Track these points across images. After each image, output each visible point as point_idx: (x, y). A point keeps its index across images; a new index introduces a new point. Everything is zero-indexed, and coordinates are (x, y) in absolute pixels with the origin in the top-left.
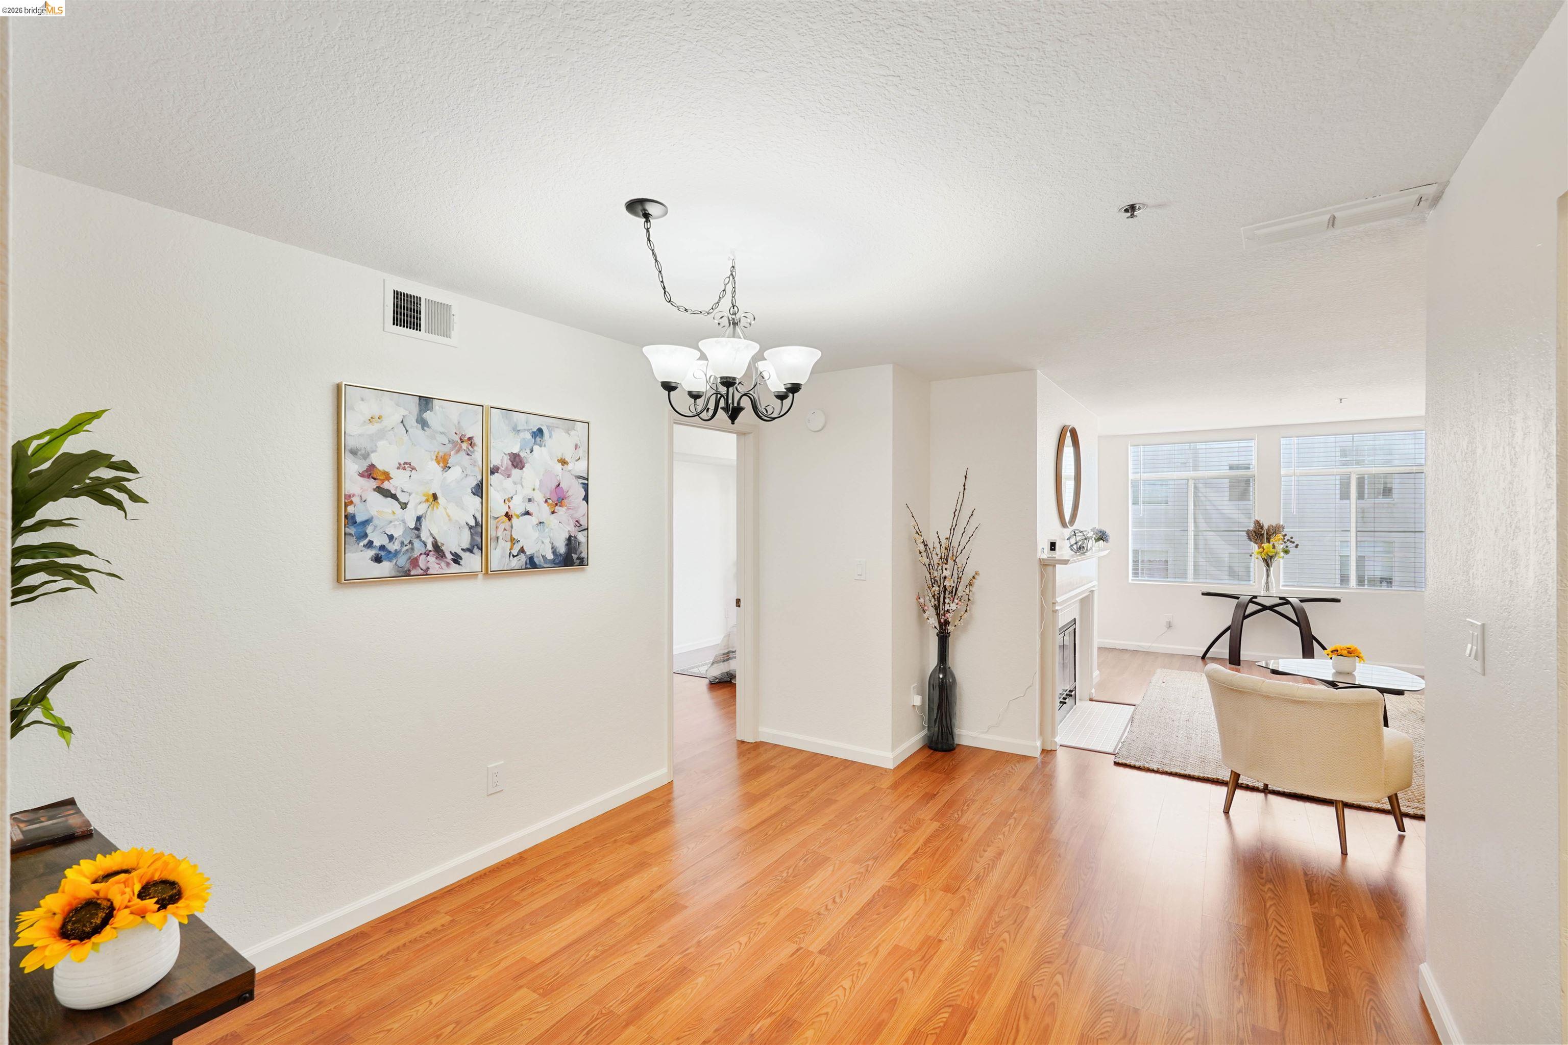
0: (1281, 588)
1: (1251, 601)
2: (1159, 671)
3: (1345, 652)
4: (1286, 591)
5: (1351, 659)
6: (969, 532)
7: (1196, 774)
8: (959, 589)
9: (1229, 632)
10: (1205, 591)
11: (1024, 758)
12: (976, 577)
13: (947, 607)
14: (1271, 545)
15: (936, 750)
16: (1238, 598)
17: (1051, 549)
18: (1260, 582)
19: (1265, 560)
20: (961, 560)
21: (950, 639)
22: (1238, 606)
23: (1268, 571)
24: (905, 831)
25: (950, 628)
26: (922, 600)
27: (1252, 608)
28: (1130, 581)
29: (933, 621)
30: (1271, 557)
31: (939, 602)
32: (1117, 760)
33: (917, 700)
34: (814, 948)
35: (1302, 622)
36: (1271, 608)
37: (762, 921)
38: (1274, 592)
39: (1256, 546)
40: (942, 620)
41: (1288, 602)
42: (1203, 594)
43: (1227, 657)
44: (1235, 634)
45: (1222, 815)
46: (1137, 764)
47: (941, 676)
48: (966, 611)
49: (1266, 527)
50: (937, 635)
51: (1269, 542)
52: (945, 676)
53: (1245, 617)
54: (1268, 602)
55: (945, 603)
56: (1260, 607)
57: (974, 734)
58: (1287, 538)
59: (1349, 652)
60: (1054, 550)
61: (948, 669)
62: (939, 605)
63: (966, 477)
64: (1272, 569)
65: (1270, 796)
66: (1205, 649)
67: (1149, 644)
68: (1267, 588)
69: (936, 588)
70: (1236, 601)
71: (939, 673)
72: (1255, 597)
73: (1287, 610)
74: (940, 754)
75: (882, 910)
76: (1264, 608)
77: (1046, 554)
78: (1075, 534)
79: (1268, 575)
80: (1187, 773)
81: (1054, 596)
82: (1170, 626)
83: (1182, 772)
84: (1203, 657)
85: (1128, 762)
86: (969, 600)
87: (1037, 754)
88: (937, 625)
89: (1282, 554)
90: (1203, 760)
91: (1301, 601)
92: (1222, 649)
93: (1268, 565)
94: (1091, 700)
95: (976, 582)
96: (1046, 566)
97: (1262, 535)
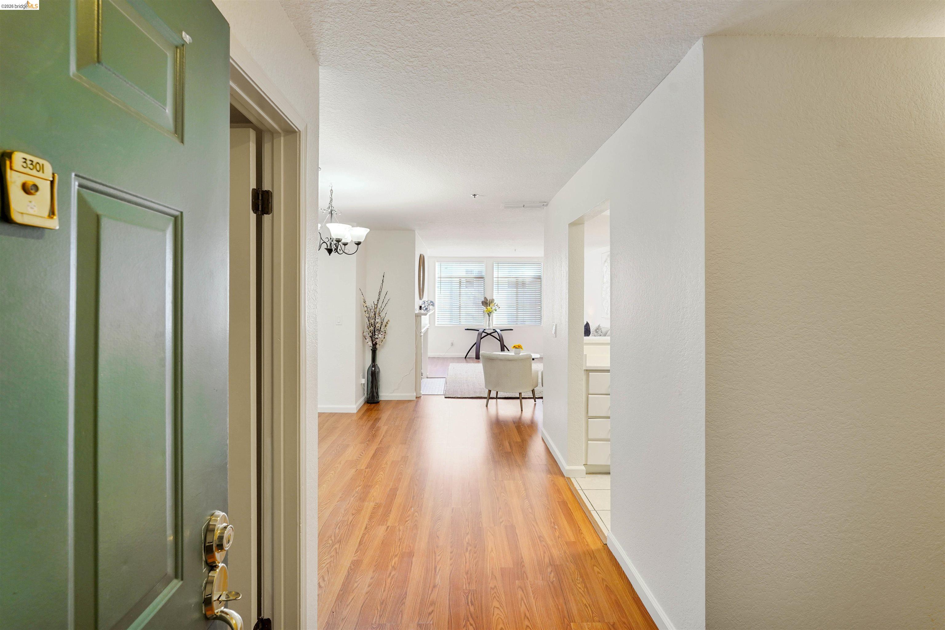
0: (493, 326)
1: (483, 332)
2: (451, 364)
3: (517, 347)
4: (496, 327)
5: (519, 349)
6: (385, 302)
7: (474, 396)
8: (382, 328)
9: (475, 345)
10: (466, 328)
11: (410, 401)
12: (388, 322)
13: (376, 336)
14: (490, 307)
15: (371, 403)
16: (478, 331)
17: (420, 309)
18: (486, 324)
19: (488, 314)
20: (383, 315)
21: (377, 351)
22: (479, 334)
23: (489, 318)
24: (375, 431)
25: (377, 346)
26: (365, 334)
27: (484, 334)
28: (436, 325)
29: (370, 343)
30: (490, 312)
31: (373, 334)
32: (446, 396)
33: (364, 381)
34: (363, 467)
35: (501, 340)
36: (490, 334)
37: (336, 466)
38: (491, 327)
39: (485, 308)
40: (374, 343)
41: (496, 331)
42: (465, 329)
43: (475, 357)
44: (477, 345)
45: (486, 407)
46: (453, 396)
47: (373, 369)
48: (384, 338)
49: (488, 300)
50: (371, 350)
51: (489, 306)
52: (375, 369)
53: (481, 338)
54: (489, 332)
55: (375, 334)
56: (486, 334)
57: (387, 394)
58: (496, 305)
59: (519, 347)
60: (421, 309)
61: (376, 365)
62: (372, 336)
63: (383, 276)
64: (491, 317)
65: (498, 400)
66: (466, 354)
67: (444, 354)
68: (489, 326)
69: (372, 328)
70: (478, 332)
71: (372, 367)
72: (485, 330)
73: (495, 335)
74: (373, 405)
75: (381, 454)
76: (488, 334)
77: (417, 311)
78: (425, 303)
79: (489, 320)
80: (471, 396)
81: (421, 330)
82: (452, 344)
83: (469, 397)
84: (465, 358)
85: (450, 396)
86: (385, 333)
87: (415, 399)
88: (372, 345)
89: (494, 311)
90: (475, 392)
91: (501, 331)
92: (473, 354)
93: (489, 316)
94: (427, 378)
95: (388, 325)
96: (418, 316)
97: (487, 303)
